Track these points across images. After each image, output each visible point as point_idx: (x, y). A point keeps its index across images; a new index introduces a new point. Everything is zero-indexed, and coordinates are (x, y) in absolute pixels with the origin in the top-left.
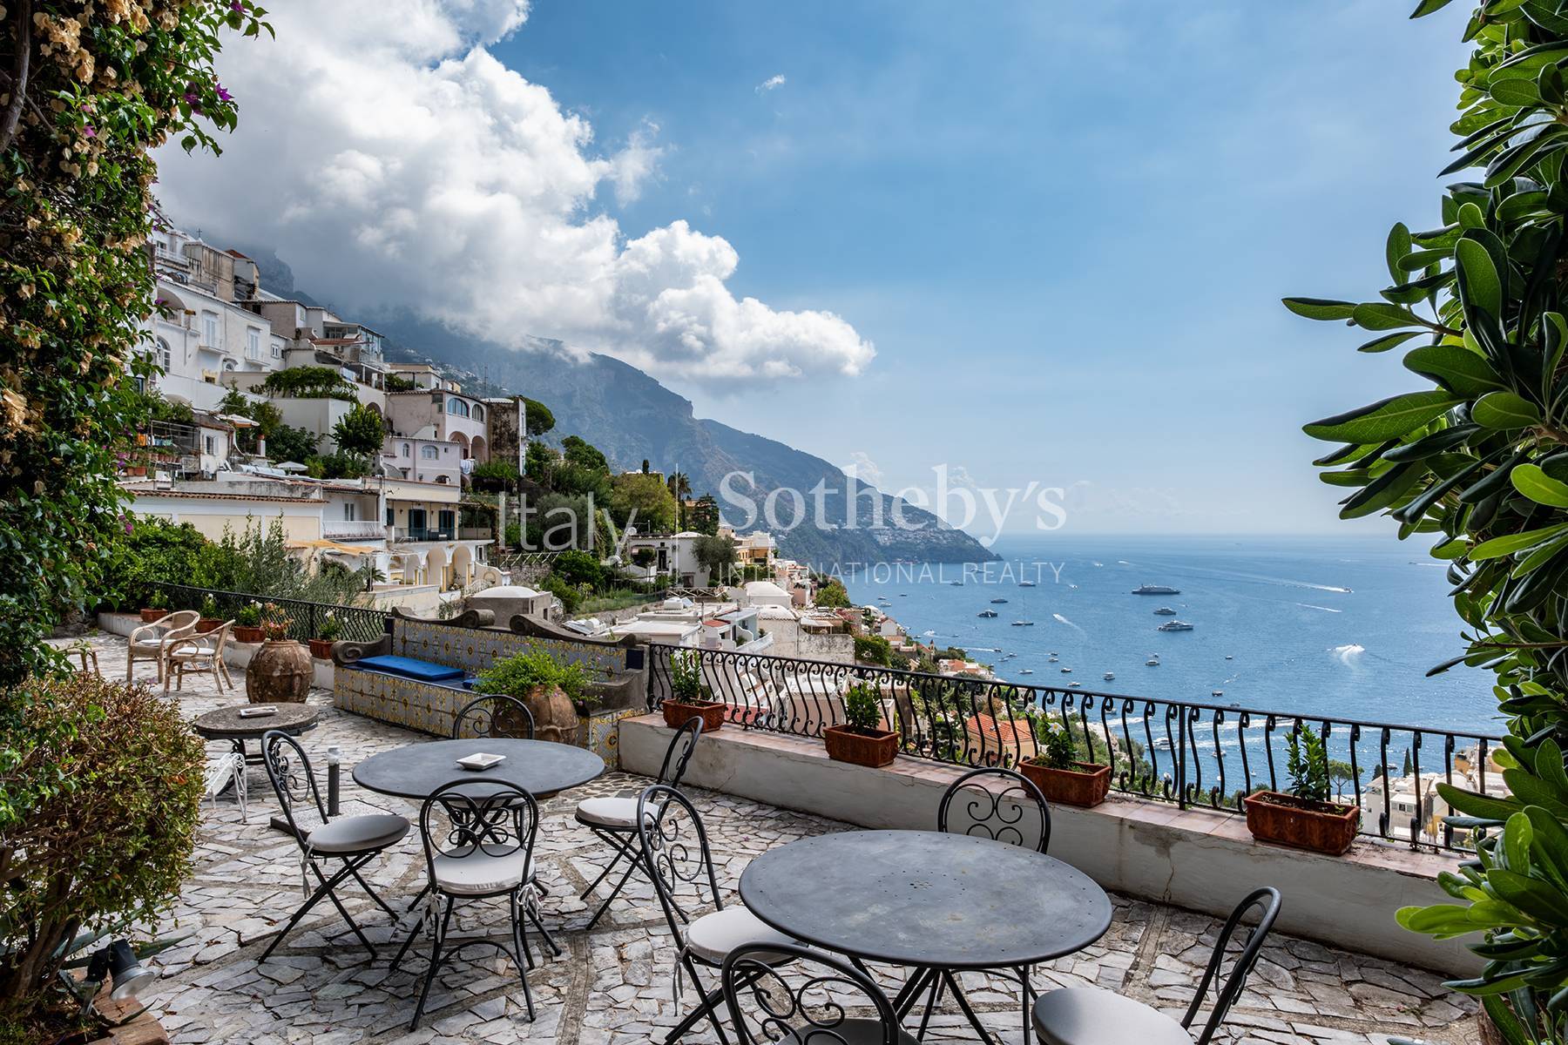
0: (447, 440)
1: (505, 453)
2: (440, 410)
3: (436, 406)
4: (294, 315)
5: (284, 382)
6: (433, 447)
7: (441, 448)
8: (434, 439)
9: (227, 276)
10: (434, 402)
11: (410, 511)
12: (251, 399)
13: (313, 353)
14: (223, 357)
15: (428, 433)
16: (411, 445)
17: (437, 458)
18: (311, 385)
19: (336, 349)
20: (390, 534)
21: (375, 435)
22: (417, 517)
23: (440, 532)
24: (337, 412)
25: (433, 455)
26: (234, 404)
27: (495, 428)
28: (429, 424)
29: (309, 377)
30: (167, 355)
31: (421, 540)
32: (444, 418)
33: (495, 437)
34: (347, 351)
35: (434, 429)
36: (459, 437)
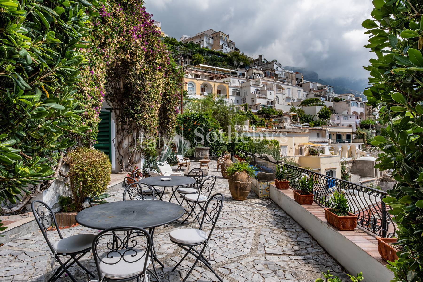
0: (351, 114)
1: (371, 117)
2: (349, 105)
3: (348, 105)
4: (310, 86)
5: (306, 103)
6: (346, 117)
7: (349, 117)
8: (347, 114)
9: (294, 79)
10: (347, 103)
11: (336, 135)
12: (297, 108)
13: (314, 94)
14: (292, 98)
15: (345, 113)
16: (340, 116)
17: (348, 120)
18: (312, 103)
19: (320, 92)
20: (329, 141)
21: (328, 114)
22: (339, 137)
23: (346, 141)
24: (318, 109)
25: (347, 119)
26: (293, 110)
27: (368, 109)
28: (345, 110)
29: (311, 101)
30: (278, 100)
31: (340, 143)
32: (350, 108)
33: (368, 112)
34: (323, 93)
35: (347, 111)
36: (355, 113)
